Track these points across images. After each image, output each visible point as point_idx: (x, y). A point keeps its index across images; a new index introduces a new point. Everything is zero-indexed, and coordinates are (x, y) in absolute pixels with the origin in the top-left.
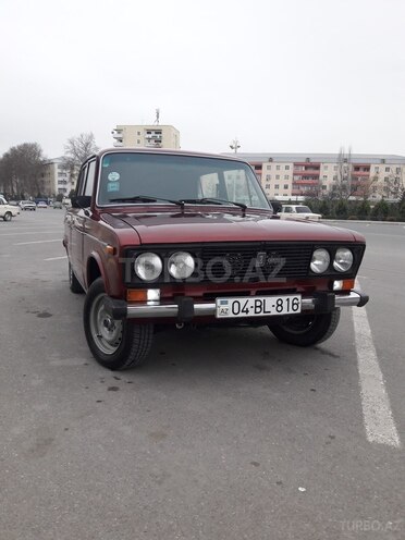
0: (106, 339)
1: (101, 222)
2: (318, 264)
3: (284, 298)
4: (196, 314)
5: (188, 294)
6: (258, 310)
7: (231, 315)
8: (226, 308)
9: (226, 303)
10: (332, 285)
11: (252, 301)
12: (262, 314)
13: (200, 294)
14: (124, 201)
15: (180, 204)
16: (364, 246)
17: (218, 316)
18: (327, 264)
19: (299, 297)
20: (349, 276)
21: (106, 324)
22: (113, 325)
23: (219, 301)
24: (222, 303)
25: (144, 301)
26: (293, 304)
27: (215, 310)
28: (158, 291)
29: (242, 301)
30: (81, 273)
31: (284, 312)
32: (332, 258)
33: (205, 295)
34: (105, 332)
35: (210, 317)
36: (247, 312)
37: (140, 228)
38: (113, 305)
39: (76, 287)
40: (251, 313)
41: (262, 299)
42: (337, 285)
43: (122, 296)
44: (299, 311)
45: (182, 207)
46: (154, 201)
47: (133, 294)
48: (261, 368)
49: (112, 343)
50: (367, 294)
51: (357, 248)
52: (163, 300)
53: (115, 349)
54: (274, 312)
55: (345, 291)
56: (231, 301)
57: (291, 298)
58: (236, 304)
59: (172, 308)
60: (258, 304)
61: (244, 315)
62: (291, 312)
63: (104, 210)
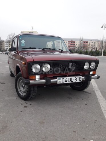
0: (23, 91)
1: (20, 55)
2: (86, 67)
3: (77, 77)
4: (51, 83)
5: (48, 76)
6: (70, 81)
7: (62, 83)
8: (60, 81)
9: (60, 79)
10: (90, 73)
11: (68, 78)
12: (71, 82)
13: (52, 76)
14: (26, 49)
15: (43, 50)
16: (99, 61)
17: (58, 83)
18: (88, 67)
19: (81, 77)
20: (94, 70)
21: (22, 86)
22: (24, 86)
23: (58, 78)
24: (59, 79)
25: (35, 79)
26: (80, 79)
27: (57, 81)
28: (39, 76)
29: (65, 78)
30: (14, 71)
31: (77, 81)
32: (90, 65)
33: (53, 77)
34: (22, 89)
35: (55, 84)
36: (66, 81)
37: (33, 56)
38: (25, 81)
39: (12, 75)
40: (68, 82)
41: (71, 78)
42: (91, 73)
43: (28, 78)
44: (81, 81)
45: (44, 50)
46: (36, 49)
47: (31, 77)
48: (69, 98)
49: (24, 92)
50: (99, 75)
51: (97, 62)
52: (41, 79)
53: (25, 94)
54: (74, 82)
55: (93, 75)
56: (61, 78)
57: (79, 77)
58: (63, 79)
59: (44, 81)
60: (70, 79)
61: (65, 82)
62: (79, 81)
63: (20, 51)
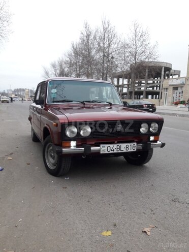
1: (49, 111)
2: (143, 130)
3: (129, 144)
4: (92, 152)
5: (88, 143)
6: (118, 150)
7: (107, 152)
8: (104, 149)
9: (104, 147)
10: (149, 138)
11: (115, 146)
12: (120, 151)
13: (93, 143)
14: (58, 102)
15: (83, 103)
16: (163, 122)
17: (101, 153)
18: (147, 130)
19: (135, 144)
20: (157, 135)
21: (51, 156)
22: (54, 157)
23: (101, 146)
24: (103, 147)
25: (69, 147)
26: (133, 147)
27: (100, 150)
28: (75, 142)
29: (111, 146)
30: (40, 134)
31: (129, 150)
32: (150, 127)
33: (95, 143)
34: (52, 160)
35: (97, 153)
36: (113, 150)
37: (68, 115)
38: (57, 149)
40: (115, 151)
41: (120, 145)
42: (152, 138)
43: (60, 145)
44: (135, 150)
45: (84, 104)
46: (72, 102)
47: (64, 144)
49: (54, 165)
50: (163, 142)
51: (160, 122)
52: (77, 146)
54: (125, 151)
55: (155, 141)
56: (106, 146)
57: (132, 144)
58: (109, 147)
59: (82, 149)
60: (118, 147)
61: (112, 152)
62: (132, 150)
63: (50, 106)
